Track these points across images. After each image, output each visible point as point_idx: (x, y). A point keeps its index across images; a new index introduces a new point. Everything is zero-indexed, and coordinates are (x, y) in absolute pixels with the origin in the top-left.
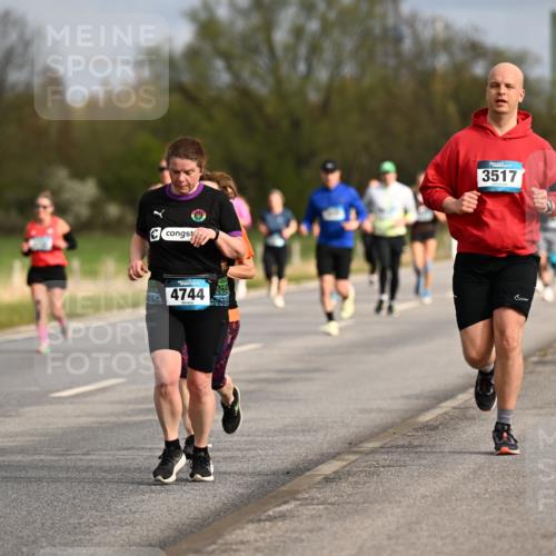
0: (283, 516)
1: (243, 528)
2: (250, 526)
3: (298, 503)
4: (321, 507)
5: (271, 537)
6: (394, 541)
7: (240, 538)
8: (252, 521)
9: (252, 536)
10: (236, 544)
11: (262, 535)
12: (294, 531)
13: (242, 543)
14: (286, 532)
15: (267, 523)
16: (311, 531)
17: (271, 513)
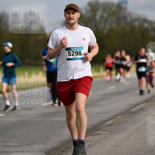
0: (98, 134)
1: (88, 137)
2: (90, 137)
3: (102, 131)
4: (107, 132)
5: (95, 139)
6: (125, 140)
7: (88, 139)
8: (91, 135)
9: (91, 139)
10: (87, 141)
11: (93, 139)
12: (101, 138)
13: (88, 141)
14: (99, 138)
15: (94, 136)
16: (105, 138)
17: (95, 133)
